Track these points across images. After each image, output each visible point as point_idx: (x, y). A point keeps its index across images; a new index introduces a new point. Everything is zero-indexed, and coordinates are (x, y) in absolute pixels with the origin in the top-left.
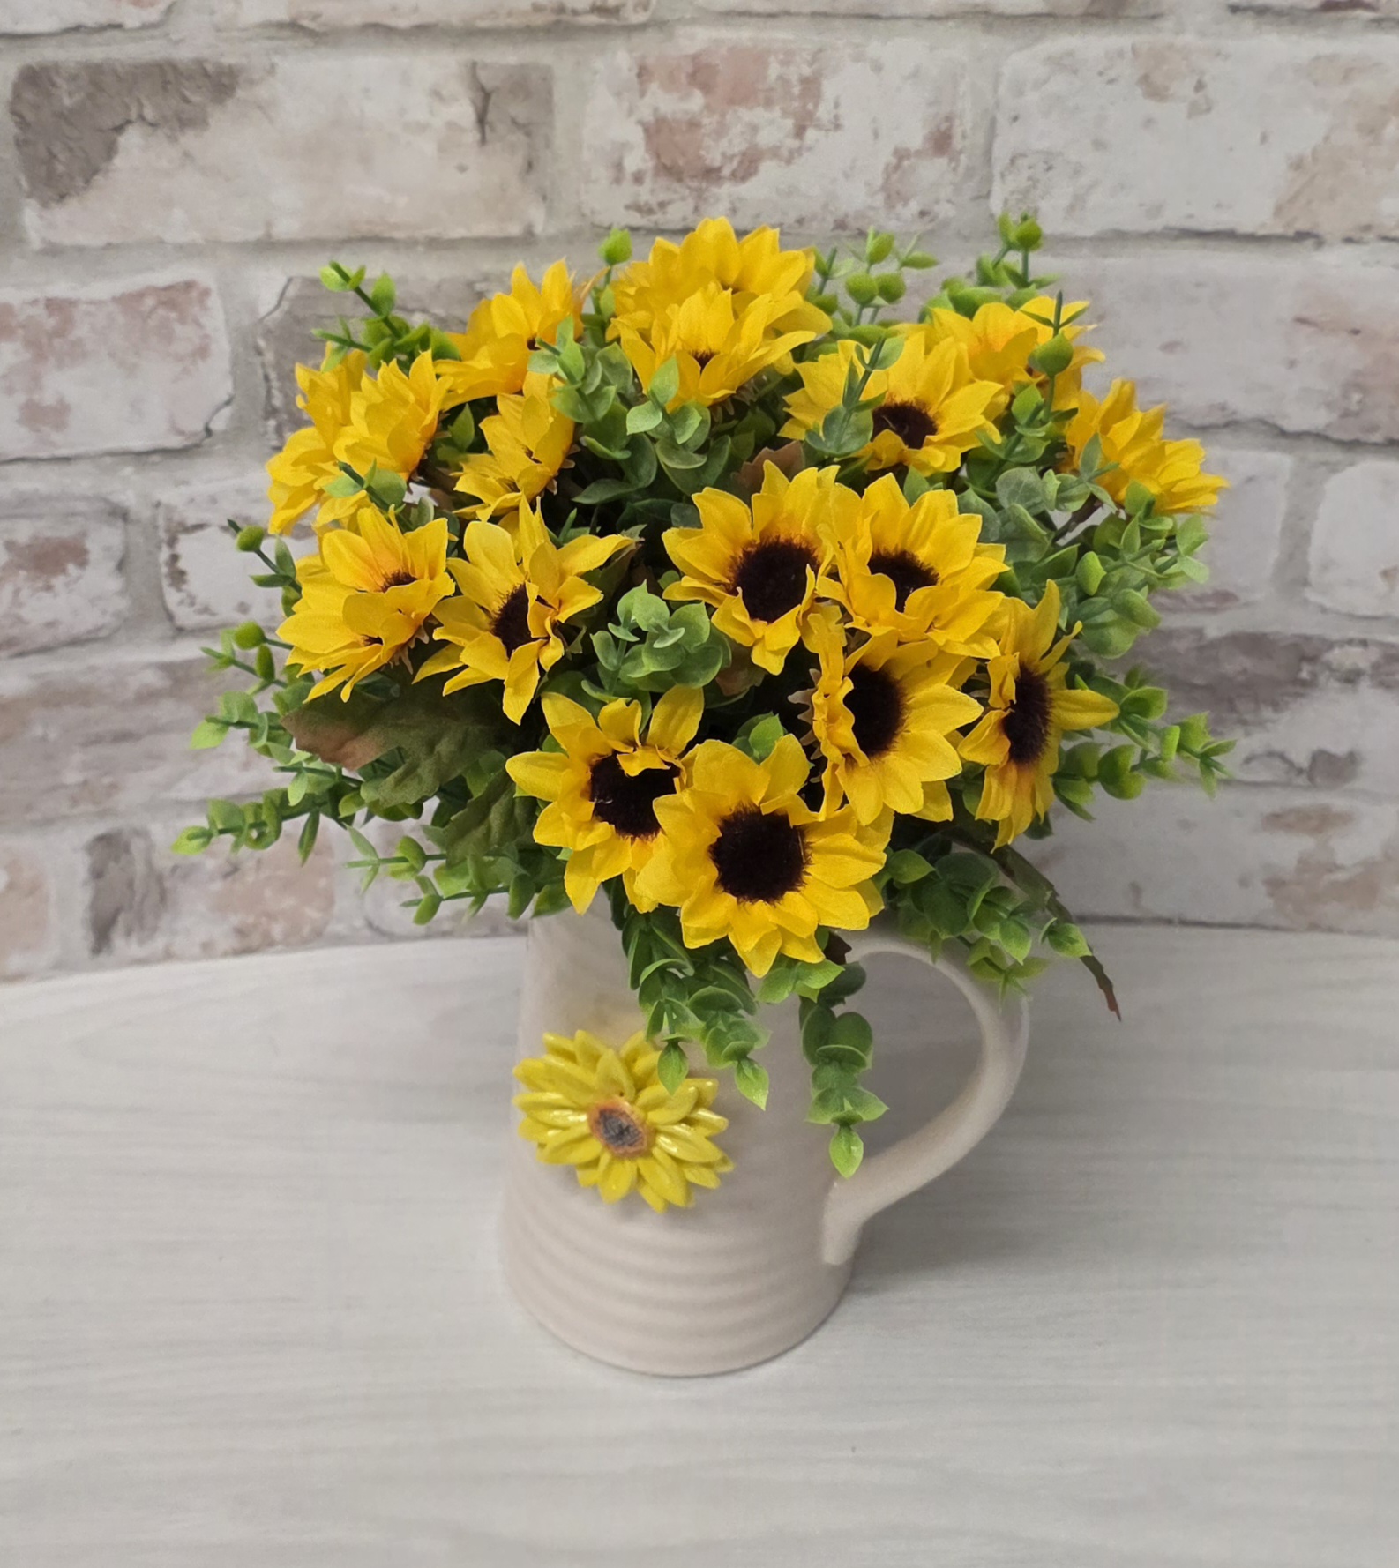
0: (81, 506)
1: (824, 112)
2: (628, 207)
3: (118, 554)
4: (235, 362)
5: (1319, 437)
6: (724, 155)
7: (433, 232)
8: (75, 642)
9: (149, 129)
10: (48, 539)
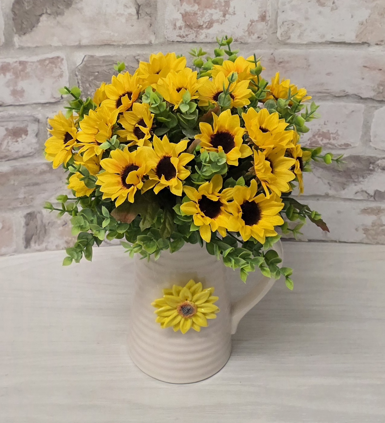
0: (26, 118)
1: (231, 10)
2: (177, 36)
3: (37, 132)
4: (70, 78)
5: (371, 99)
6: (203, 22)
7: (124, 43)
8: (24, 157)
9: (49, 16)
10: (17, 127)
